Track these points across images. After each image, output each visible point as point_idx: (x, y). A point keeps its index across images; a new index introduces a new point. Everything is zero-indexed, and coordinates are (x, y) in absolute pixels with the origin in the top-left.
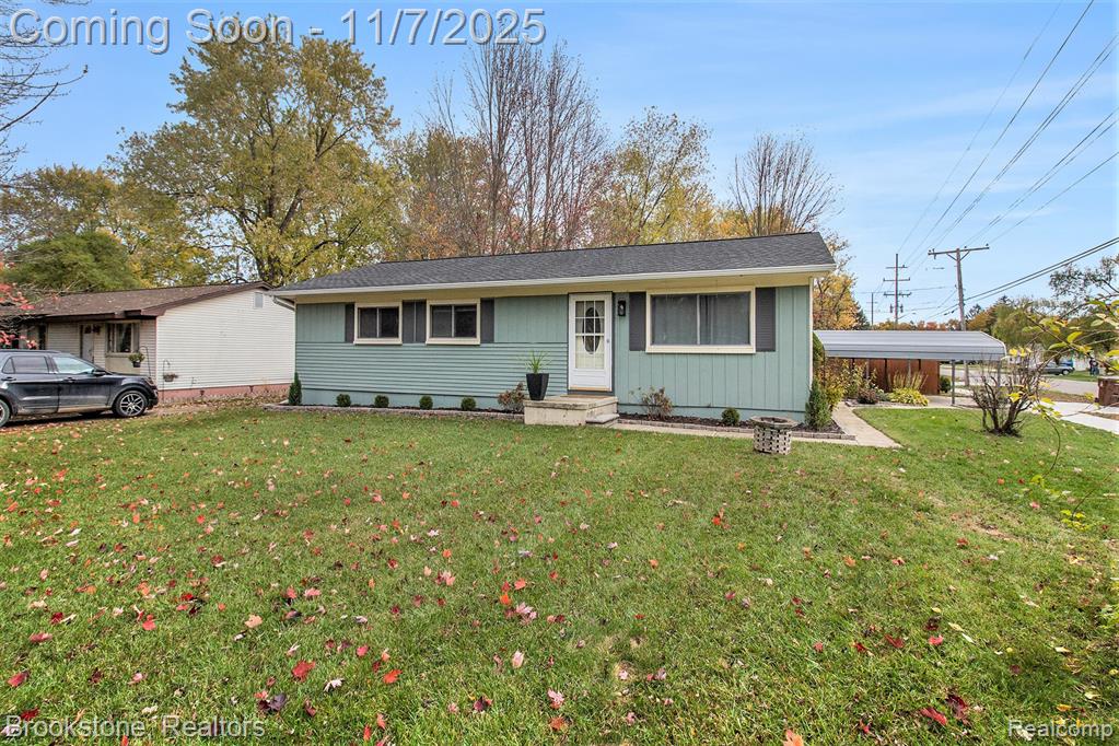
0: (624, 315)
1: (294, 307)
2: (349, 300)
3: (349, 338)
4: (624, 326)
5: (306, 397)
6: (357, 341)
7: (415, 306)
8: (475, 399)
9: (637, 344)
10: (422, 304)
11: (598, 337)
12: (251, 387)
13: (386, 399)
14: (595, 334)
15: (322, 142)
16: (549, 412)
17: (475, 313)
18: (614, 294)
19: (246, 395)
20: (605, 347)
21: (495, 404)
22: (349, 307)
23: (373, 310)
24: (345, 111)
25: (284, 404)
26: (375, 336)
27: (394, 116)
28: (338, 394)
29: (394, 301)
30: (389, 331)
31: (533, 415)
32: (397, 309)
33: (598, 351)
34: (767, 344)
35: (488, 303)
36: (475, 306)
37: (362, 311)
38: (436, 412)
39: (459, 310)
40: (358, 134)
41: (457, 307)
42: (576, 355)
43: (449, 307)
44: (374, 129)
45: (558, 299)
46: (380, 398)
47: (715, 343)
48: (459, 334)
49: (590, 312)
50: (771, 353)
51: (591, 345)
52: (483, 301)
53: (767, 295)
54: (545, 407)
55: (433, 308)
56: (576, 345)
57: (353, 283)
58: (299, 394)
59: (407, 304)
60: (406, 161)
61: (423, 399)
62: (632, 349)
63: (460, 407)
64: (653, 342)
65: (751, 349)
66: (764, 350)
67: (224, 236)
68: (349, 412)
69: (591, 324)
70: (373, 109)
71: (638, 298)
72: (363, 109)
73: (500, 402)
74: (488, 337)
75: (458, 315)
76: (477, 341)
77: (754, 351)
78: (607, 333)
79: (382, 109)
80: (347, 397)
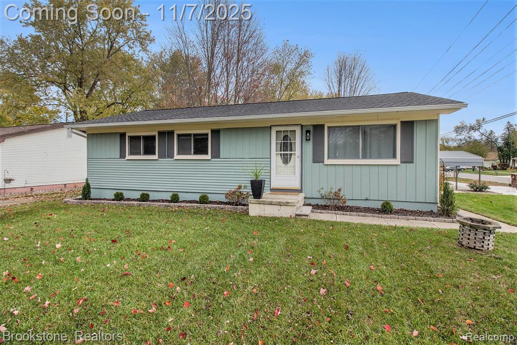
0: (310, 140)
1: (86, 135)
2: (122, 131)
3: (122, 156)
4: (309, 146)
5: (94, 193)
6: (128, 157)
7: (167, 134)
8: (208, 195)
9: (318, 158)
10: (171, 133)
11: (291, 155)
12: (65, 185)
13: (148, 195)
14: (289, 152)
15: (111, 49)
16: (268, 207)
17: (207, 139)
18: (302, 126)
19: (61, 190)
20: (296, 161)
21: (223, 198)
22: (122, 136)
23: (138, 138)
24: (125, 32)
25: (80, 199)
26: (139, 154)
27: (152, 35)
28: (115, 191)
29: (152, 131)
30: (149, 150)
31: (255, 209)
32: (154, 137)
33: (291, 164)
34: (408, 158)
35: (216, 133)
36: (207, 135)
37: (131, 138)
38: (183, 204)
39: (196, 137)
40: (132, 45)
41: (195, 135)
42: (276, 166)
43: (190, 135)
44: (141, 43)
45: (264, 129)
46: (143, 194)
47: (370, 158)
48: (197, 152)
49: (286, 137)
50: (410, 164)
51: (286, 160)
52: (213, 131)
53: (408, 126)
54: (264, 203)
55: (179, 136)
56: (276, 159)
57: (124, 120)
58: (89, 192)
59: (161, 134)
60: (158, 65)
61: (173, 195)
62: (314, 161)
63: (198, 200)
64: (328, 158)
65: (397, 161)
66: (406, 162)
67: (54, 99)
68: (122, 205)
69: (286, 146)
70: (140, 32)
71: (319, 128)
72: (135, 31)
73: (227, 198)
74: (216, 155)
75: (196, 141)
76: (209, 157)
77: (399, 163)
78: (297, 152)
79: (145, 32)
80: (121, 194)
